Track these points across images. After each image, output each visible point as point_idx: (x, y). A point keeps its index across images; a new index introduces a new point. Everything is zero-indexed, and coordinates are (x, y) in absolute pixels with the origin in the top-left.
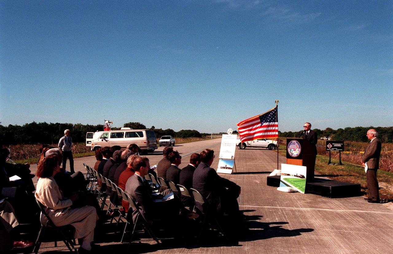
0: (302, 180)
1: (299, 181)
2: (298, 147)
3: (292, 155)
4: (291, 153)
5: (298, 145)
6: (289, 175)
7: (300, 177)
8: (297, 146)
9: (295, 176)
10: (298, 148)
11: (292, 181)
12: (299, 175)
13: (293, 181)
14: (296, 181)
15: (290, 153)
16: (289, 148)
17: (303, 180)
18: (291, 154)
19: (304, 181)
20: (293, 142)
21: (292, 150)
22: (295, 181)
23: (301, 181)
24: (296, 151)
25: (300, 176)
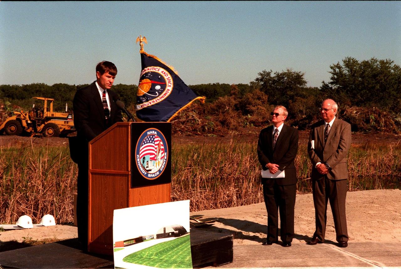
0: (180, 241)
1: (173, 248)
2: (162, 147)
3: (147, 175)
4: (144, 168)
5: (161, 143)
6: (140, 240)
7: (173, 235)
8: (158, 144)
9: (159, 236)
10: (161, 152)
11: (152, 255)
12: (169, 230)
13: (157, 254)
14: (163, 251)
15: (142, 169)
16: (138, 153)
17: (183, 239)
18: (144, 172)
19: (185, 242)
20: (148, 133)
21: (148, 158)
22: (160, 252)
23: (178, 246)
24: (157, 161)
25: (173, 233)
